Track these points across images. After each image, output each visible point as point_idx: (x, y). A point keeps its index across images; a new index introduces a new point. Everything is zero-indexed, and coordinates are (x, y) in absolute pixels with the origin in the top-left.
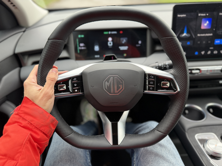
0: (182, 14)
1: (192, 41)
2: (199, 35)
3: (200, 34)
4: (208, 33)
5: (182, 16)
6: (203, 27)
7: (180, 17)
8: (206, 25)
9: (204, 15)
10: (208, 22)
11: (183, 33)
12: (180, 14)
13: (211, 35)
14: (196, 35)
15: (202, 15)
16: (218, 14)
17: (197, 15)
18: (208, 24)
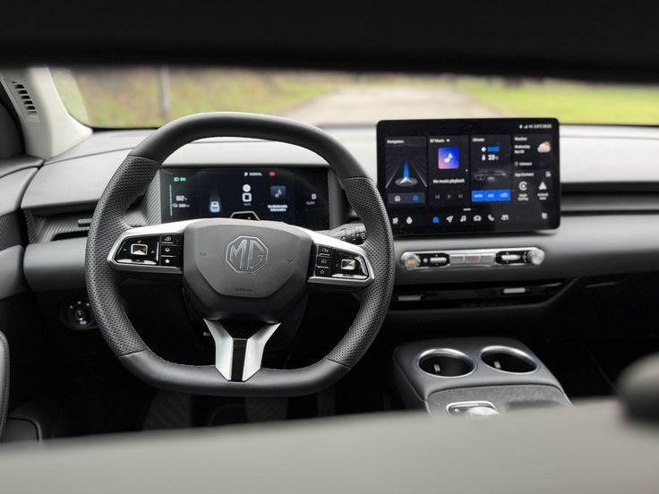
0: (396, 139)
1: (423, 194)
2: (435, 181)
3: (438, 179)
4: (455, 179)
5: (395, 142)
6: (441, 166)
7: (393, 144)
8: (447, 160)
9: (442, 141)
10: (450, 156)
11: (402, 177)
12: (392, 140)
13: (463, 181)
14: (429, 181)
15: (437, 141)
16: (470, 140)
17: (428, 141)
18: (451, 160)
